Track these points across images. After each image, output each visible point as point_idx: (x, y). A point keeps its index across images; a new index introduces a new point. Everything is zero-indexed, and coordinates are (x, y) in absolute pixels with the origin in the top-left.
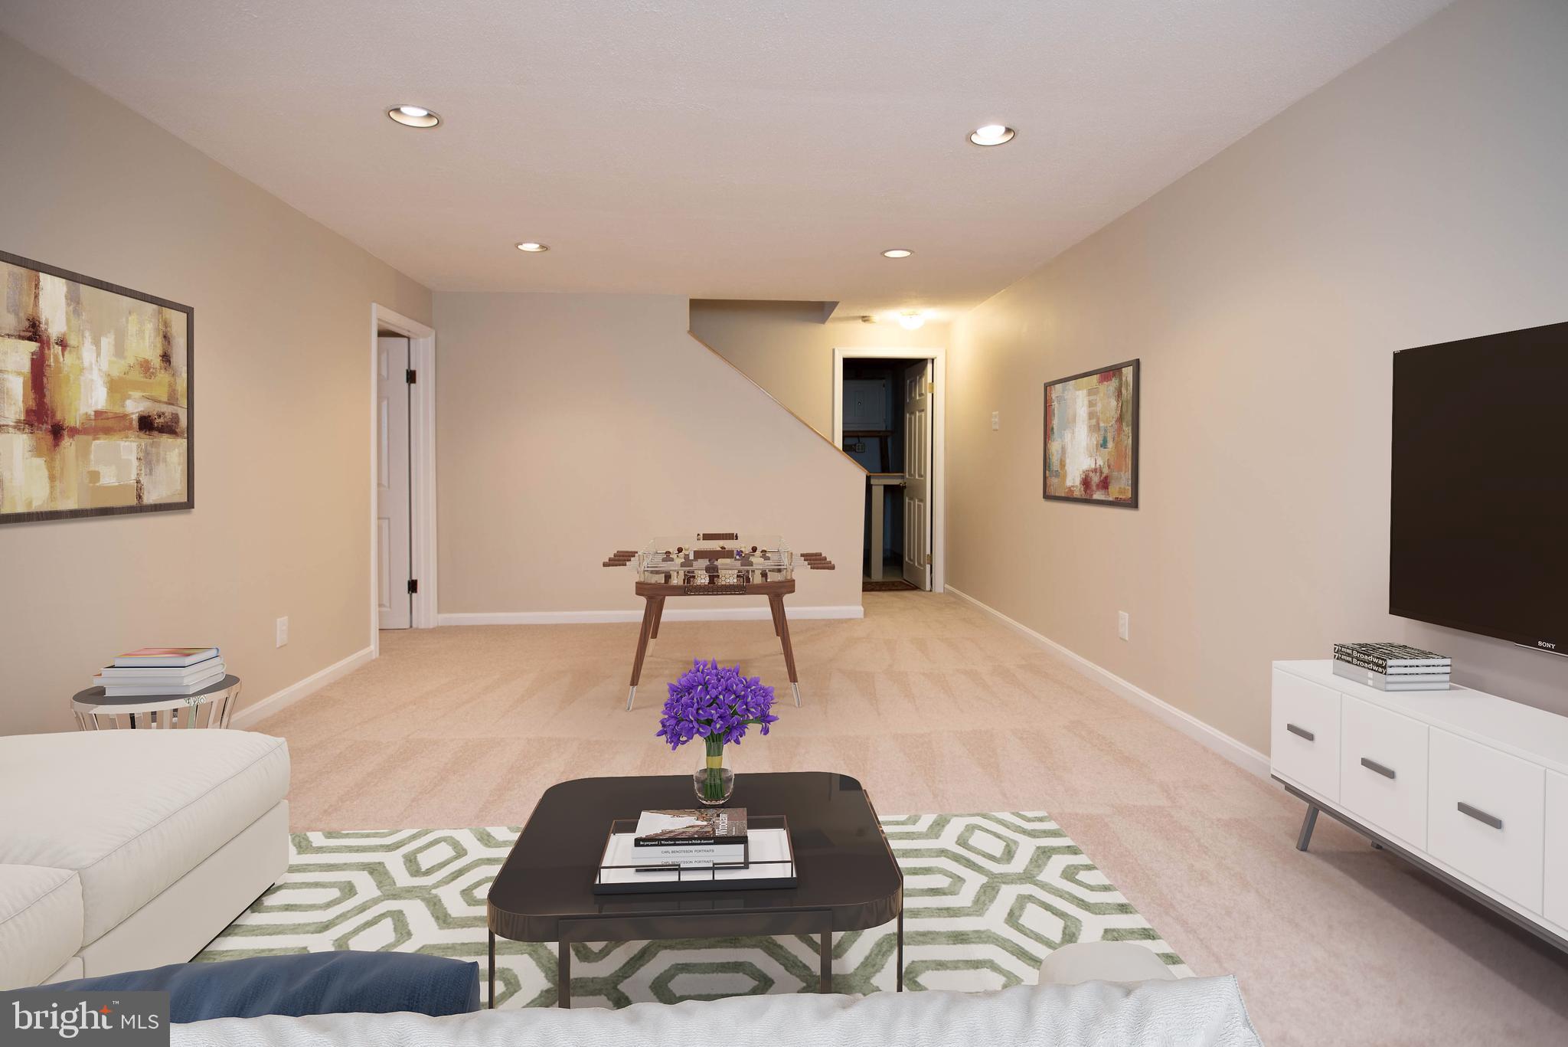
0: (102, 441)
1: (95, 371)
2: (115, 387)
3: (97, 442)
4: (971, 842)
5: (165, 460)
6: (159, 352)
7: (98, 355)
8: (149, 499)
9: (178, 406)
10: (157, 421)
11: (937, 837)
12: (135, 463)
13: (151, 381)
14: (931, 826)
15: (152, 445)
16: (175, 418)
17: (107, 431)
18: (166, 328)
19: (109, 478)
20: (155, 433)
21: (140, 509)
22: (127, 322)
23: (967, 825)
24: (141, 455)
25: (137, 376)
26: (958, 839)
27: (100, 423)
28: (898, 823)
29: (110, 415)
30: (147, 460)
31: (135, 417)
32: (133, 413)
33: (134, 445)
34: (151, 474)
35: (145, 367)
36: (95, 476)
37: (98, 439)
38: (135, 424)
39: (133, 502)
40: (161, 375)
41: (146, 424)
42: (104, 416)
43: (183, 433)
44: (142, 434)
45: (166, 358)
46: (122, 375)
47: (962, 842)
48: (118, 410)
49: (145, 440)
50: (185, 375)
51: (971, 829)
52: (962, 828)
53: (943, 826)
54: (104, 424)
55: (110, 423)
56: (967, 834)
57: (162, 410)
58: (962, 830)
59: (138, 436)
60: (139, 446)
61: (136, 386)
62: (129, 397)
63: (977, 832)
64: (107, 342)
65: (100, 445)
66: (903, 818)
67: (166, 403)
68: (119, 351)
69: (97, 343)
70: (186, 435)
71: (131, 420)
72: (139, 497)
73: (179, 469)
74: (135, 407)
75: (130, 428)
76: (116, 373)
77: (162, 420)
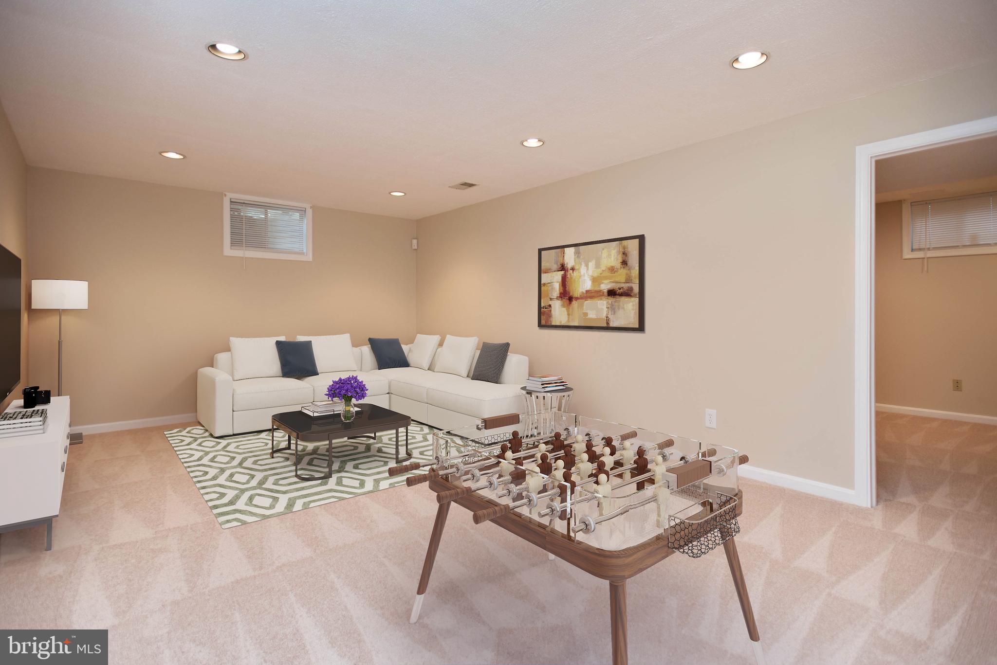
0: (589, 301)
1: (586, 275)
2: (595, 280)
3: (586, 302)
4: (271, 500)
5: (623, 308)
6: (620, 260)
7: (588, 269)
8: (612, 325)
9: (632, 283)
10: (619, 291)
11: (290, 499)
12: (605, 309)
13: (614, 275)
14: (294, 504)
15: (615, 302)
16: (631, 289)
17: (591, 297)
18: (624, 249)
19: (592, 315)
20: (618, 297)
21: (608, 328)
22: (602, 253)
23: (274, 508)
24: (609, 306)
25: (607, 274)
26: (278, 500)
27: (589, 295)
28: (314, 501)
29: (593, 291)
30: (612, 308)
31: (606, 291)
32: (604, 290)
33: (605, 302)
34: (614, 314)
35: (612, 270)
36: (586, 314)
37: (588, 300)
38: (606, 293)
39: (605, 325)
40: (621, 271)
41: (612, 293)
42: (590, 292)
43: (636, 295)
44: (609, 298)
45: (624, 263)
46: (599, 275)
47: (276, 499)
48: (597, 289)
49: (611, 300)
50: (637, 268)
51: (272, 507)
52: (277, 506)
53: (287, 505)
54: (590, 295)
55: (593, 294)
56: (274, 503)
57: (622, 286)
58: (276, 505)
59: (607, 299)
60: (607, 303)
61: (606, 278)
62: (603, 283)
63: (268, 506)
64: (592, 265)
65: (588, 303)
66: (312, 505)
67: (624, 283)
68: (598, 265)
69: (587, 266)
70: (638, 296)
71: (603, 293)
72: (608, 323)
73: (633, 312)
74: (605, 287)
75: (603, 295)
76: (596, 275)
77: (621, 290)
